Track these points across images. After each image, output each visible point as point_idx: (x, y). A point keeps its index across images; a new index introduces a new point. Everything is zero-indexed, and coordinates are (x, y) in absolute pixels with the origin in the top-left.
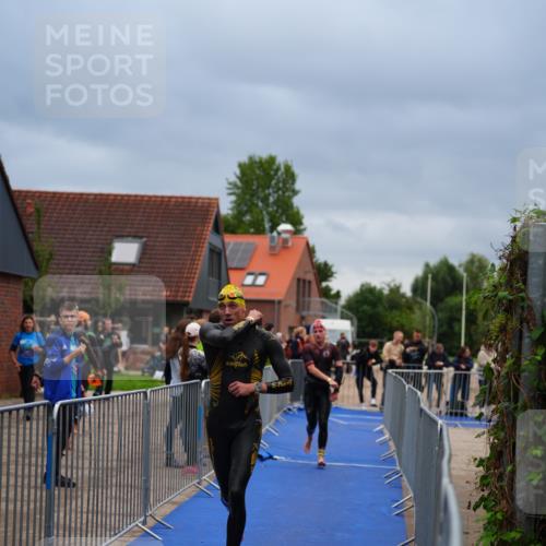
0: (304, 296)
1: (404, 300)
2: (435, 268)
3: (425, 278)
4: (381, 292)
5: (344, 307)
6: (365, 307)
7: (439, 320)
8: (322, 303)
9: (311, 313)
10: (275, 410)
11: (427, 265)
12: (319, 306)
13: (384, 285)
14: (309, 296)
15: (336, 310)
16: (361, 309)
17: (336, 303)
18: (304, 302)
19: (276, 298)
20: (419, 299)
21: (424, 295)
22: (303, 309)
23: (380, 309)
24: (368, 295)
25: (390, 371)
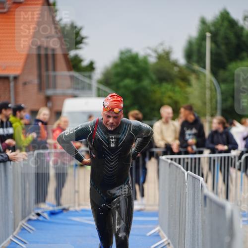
0: (47, 70)
1: (176, 69)
2: (214, 24)
3: (202, 38)
4: (145, 60)
5: (100, 82)
6: (128, 82)
7: (222, 93)
8: (72, 77)
9: (59, 91)
10: (19, 216)
11: (203, 22)
12: (68, 82)
13: (149, 52)
14: (54, 69)
15: (90, 87)
16: (122, 84)
17: (90, 77)
18: (48, 77)
19: (11, 73)
20: (196, 67)
21: (201, 61)
22: (48, 87)
23: (146, 83)
24: (130, 66)
25: (163, 158)
